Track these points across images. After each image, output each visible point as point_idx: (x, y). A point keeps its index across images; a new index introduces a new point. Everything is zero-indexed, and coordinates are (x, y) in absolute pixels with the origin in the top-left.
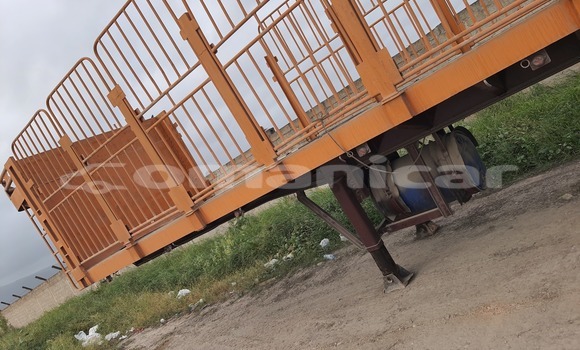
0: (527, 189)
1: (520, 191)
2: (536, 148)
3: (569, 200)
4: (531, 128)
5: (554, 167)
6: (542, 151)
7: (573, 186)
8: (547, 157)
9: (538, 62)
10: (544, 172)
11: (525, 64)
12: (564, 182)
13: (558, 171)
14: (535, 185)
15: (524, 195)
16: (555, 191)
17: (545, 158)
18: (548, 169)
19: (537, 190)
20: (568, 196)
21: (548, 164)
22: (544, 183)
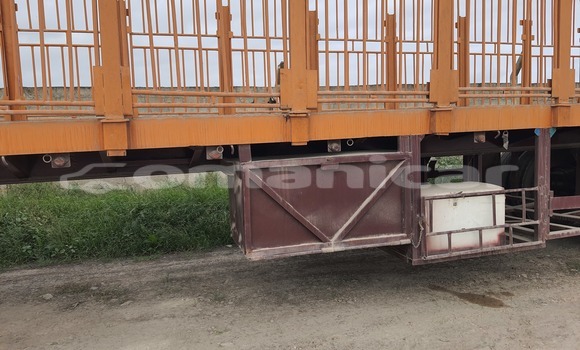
0: (16, 281)
1: (9, 281)
2: (45, 242)
3: (48, 301)
4: (49, 222)
5: (52, 265)
6: (49, 247)
7: (58, 288)
8: (51, 254)
9: (58, 162)
10: (41, 267)
11: (47, 159)
12: (53, 282)
13: (54, 270)
14: (26, 278)
15: (11, 286)
16: (40, 288)
17: (48, 255)
18: (46, 266)
19: (25, 284)
20: (49, 296)
21: (49, 261)
22: (36, 278)
